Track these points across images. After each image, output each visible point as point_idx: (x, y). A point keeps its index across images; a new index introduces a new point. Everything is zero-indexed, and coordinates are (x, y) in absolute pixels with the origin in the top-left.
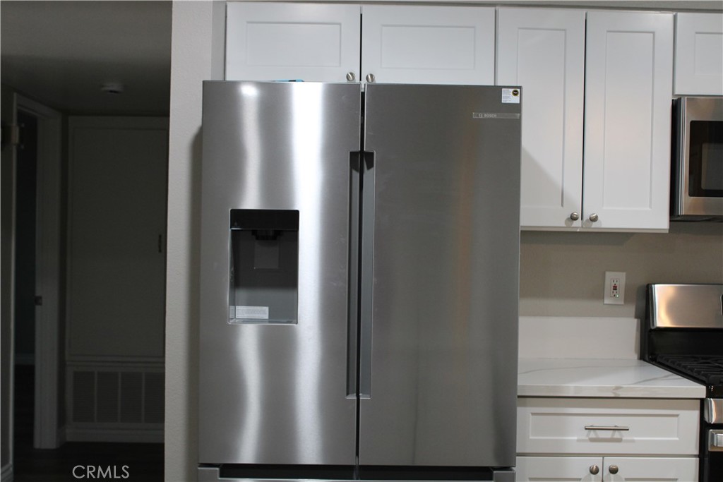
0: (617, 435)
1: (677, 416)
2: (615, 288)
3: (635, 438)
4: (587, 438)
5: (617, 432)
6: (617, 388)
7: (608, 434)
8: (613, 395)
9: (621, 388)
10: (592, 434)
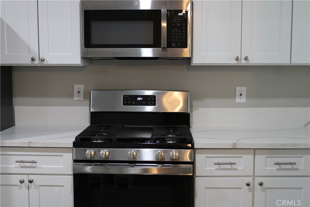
0: (34, 165)
1: (62, 156)
2: (79, 92)
3: (42, 166)
4: (19, 166)
5: (34, 163)
6: (30, 143)
7: (30, 164)
8: (28, 146)
9: (32, 142)
10: (22, 164)
